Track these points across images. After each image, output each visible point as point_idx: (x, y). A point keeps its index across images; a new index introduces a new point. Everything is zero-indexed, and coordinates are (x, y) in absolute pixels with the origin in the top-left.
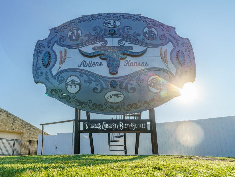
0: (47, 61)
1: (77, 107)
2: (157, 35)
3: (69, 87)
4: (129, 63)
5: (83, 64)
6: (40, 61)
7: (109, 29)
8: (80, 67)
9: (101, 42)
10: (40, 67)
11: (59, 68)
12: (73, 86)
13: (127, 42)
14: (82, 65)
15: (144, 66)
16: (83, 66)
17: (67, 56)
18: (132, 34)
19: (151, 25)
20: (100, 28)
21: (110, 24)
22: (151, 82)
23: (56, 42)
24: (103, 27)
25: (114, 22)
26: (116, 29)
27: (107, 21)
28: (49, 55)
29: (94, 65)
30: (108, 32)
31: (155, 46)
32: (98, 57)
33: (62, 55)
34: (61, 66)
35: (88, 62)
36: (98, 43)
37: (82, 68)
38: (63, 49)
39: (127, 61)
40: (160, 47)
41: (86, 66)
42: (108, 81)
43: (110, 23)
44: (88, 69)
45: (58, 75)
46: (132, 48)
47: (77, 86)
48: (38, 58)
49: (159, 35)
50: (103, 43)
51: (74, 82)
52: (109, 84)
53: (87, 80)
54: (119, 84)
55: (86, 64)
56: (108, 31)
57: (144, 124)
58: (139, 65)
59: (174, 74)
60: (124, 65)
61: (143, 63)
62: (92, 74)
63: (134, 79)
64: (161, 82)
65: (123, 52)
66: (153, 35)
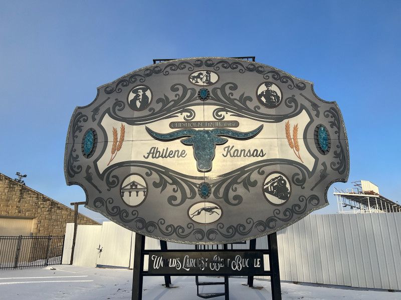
0: (90, 146)
1: (139, 232)
2: (280, 99)
3: (126, 194)
4: (232, 152)
5: (153, 153)
6: (78, 147)
7: (198, 89)
8: (147, 158)
9: (185, 114)
10: (77, 156)
11: (111, 160)
12: (134, 193)
13: (230, 114)
14: (151, 155)
15: (256, 156)
16: (153, 157)
17: (126, 138)
18: (238, 99)
19: (271, 79)
20: (184, 87)
21: (201, 79)
23: (108, 111)
24: (189, 86)
26: (210, 89)
27: (196, 74)
28: (94, 135)
29: (171, 155)
30: (197, 95)
31: (278, 119)
32: (178, 141)
33: (117, 136)
34: (114, 155)
35: (161, 150)
36: (179, 115)
37: (150, 160)
38: (118, 125)
39: (229, 147)
40: (286, 121)
41: (157, 156)
42: (195, 184)
43: (201, 76)
44: (160, 161)
45: (107, 174)
46: (237, 124)
47: (141, 194)
48: (74, 141)
49: (285, 98)
50: (187, 115)
51: (136, 186)
52: (197, 190)
53: (158, 181)
54: (213, 190)
55: (158, 153)
56: (197, 92)
57: (258, 260)
58: (248, 154)
59: (311, 170)
60: (223, 155)
61: (256, 152)
62: (166, 171)
63: (239, 181)
64: (288, 186)
65: (221, 133)
66: (273, 98)
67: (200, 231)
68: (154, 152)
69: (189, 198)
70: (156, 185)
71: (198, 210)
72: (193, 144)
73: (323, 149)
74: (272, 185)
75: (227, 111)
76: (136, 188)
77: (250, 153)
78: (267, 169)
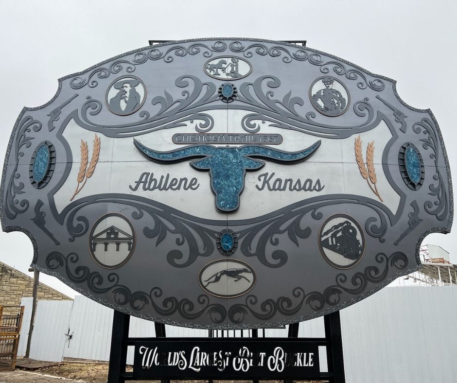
0: (43, 170)
1: (120, 308)
2: (347, 102)
3: (100, 247)
4: (271, 182)
5: (145, 182)
6: (24, 170)
7: (219, 84)
8: (135, 189)
9: (197, 122)
10: (22, 185)
11: (77, 192)
12: (112, 246)
13: (267, 123)
14: (142, 185)
15: (310, 189)
16: (145, 189)
17: (101, 158)
18: (281, 100)
19: (332, 74)
20: (196, 81)
21: (224, 70)
22: (330, 235)
23: (74, 115)
24: (205, 79)
25: (235, 64)
26: (237, 84)
27: (216, 62)
28: (51, 152)
29: (174, 185)
30: (216, 93)
31: (342, 133)
32: (187, 164)
33: (87, 153)
34: (81, 184)
35: (157, 177)
36: (188, 123)
37: (140, 193)
38: (90, 137)
39: (266, 175)
40: (355, 136)
41: (151, 187)
42: (212, 233)
43: (224, 66)
44: (157, 196)
45: (70, 212)
46: (278, 139)
47: (124, 247)
48: (18, 160)
49: (353, 102)
50: (201, 124)
51: (116, 234)
52: (214, 241)
53: (152, 226)
54: (240, 242)
55: (153, 182)
56: (217, 90)
57: (310, 354)
58: (297, 187)
59: (394, 212)
60: (257, 187)
61: (308, 183)
62: (168, 211)
63: (282, 228)
64: (359, 237)
65: (255, 152)
66: (336, 101)
67: (219, 308)
68: (146, 180)
69: (202, 255)
70: (147, 233)
71: (216, 275)
72: (210, 168)
73: (412, 180)
74: (334, 235)
75: (264, 120)
76: (116, 238)
77: (300, 185)
78: (326, 211)
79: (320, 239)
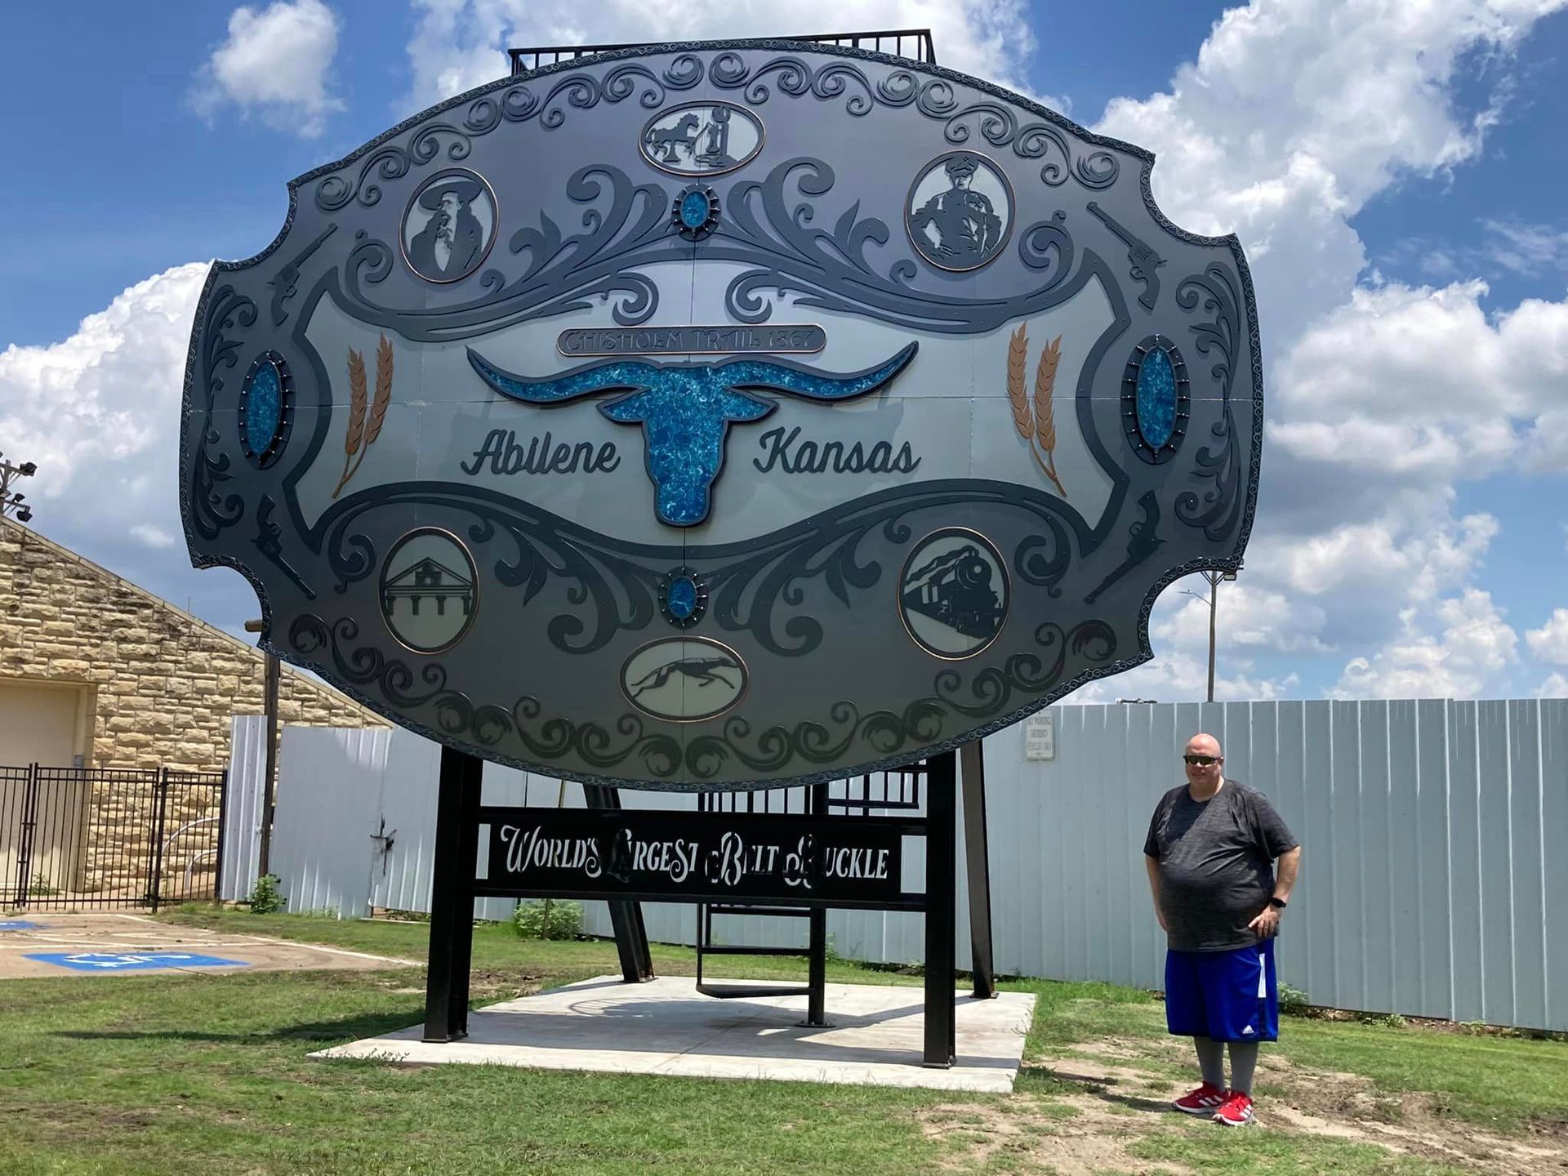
0: (269, 424)
1: (453, 742)
2: (1003, 229)
3: (402, 605)
4: (791, 453)
5: (496, 455)
7: (674, 189)
8: (475, 471)
9: (618, 298)
10: (225, 461)
11: (346, 479)
12: (428, 604)
13: (791, 296)
14: (488, 460)
15: (884, 467)
16: (495, 470)
17: (396, 394)
18: (830, 230)
19: (977, 145)
20: (619, 180)
21: (691, 145)
22: (925, 579)
23: (329, 283)
24: (639, 176)
26: (721, 188)
28: (285, 382)
29: (564, 459)
30: (667, 216)
31: (977, 318)
32: (590, 408)
33: (363, 383)
34: (355, 458)
35: (523, 441)
36: (594, 300)
37: (486, 479)
38: (366, 339)
39: (779, 432)
40: (1012, 327)
41: (511, 466)
42: (650, 574)
43: (691, 133)
44: (523, 486)
45: (333, 526)
46: (813, 338)
47: (455, 605)
48: (211, 399)
49: (1021, 226)
50: (626, 302)
51: (436, 577)
52: (654, 596)
53: (513, 563)
54: (714, 596)
55: (515, 453)
56: (670, 208)
57: (881, 852)
58: (854, 464)
59: (1093, 524)
60: (756, 462)
61: (882, 453)
62: (548, 524)
63: (811, 565)
64: (996, 584)
65: (753, 377)
66: (974, 227)
67: (664, 745)
68: (498, 449)
69: (627, 627)
70: (504, 574)
71: (658, 672)
72: (644, 418)
73: (1149, 439)
74: (936, 580)
75: (782, 288)
76: (436, 584)
77: (860, 459)
79: (902, 590)
